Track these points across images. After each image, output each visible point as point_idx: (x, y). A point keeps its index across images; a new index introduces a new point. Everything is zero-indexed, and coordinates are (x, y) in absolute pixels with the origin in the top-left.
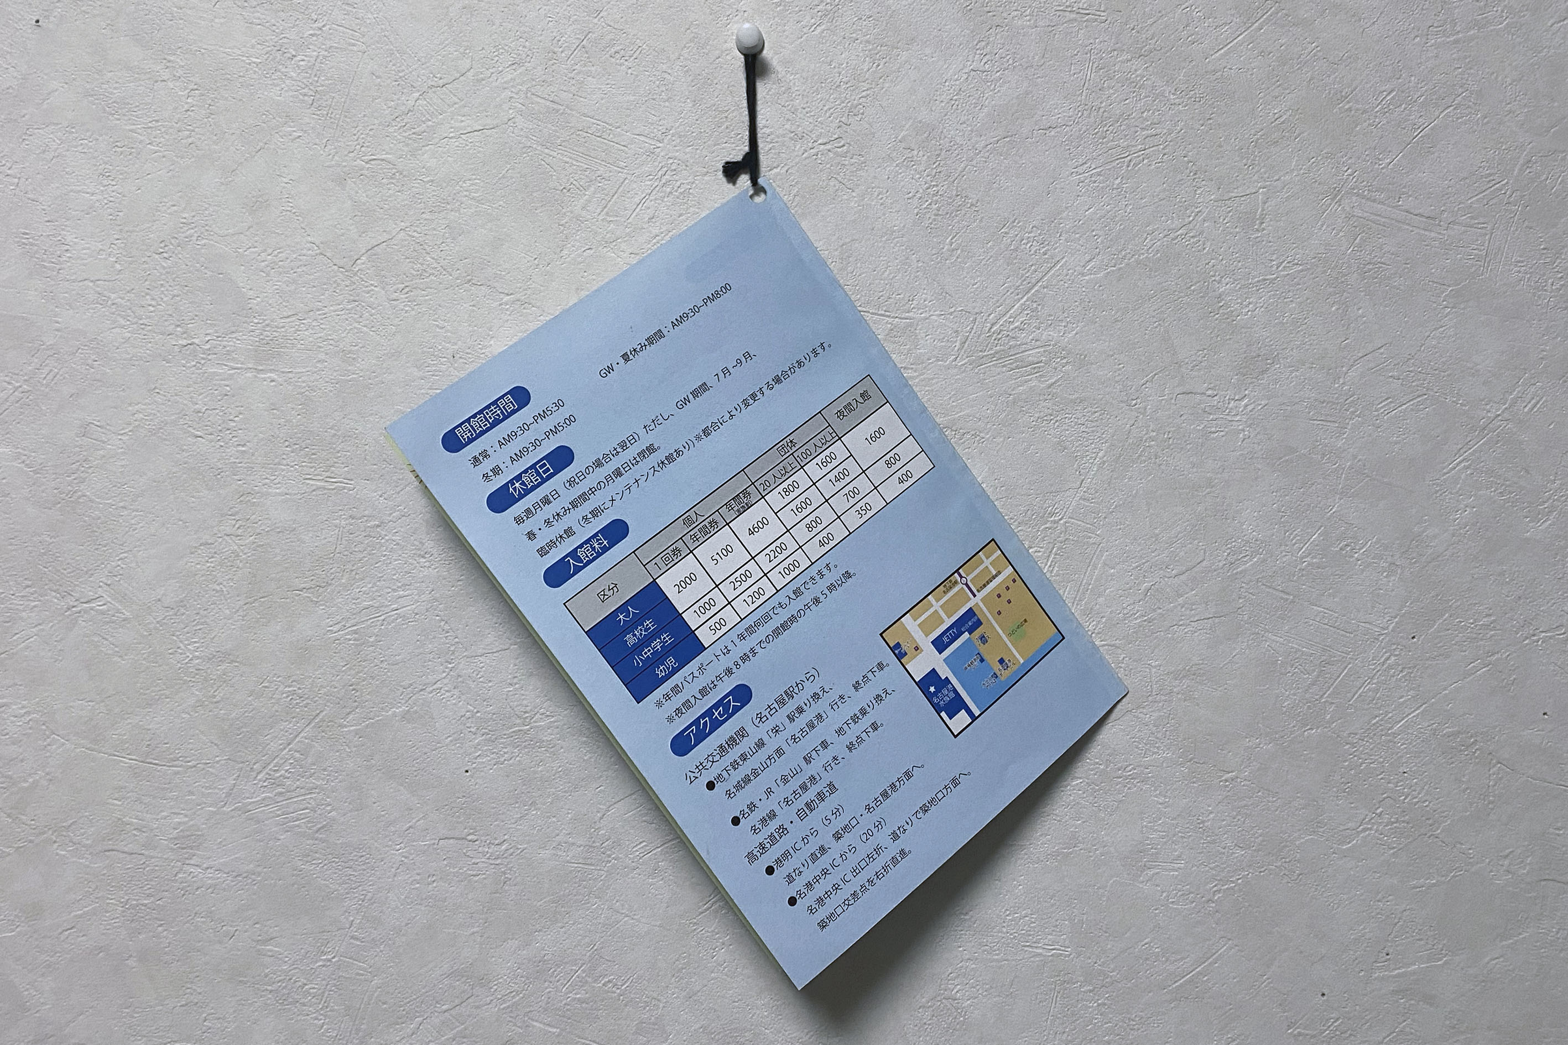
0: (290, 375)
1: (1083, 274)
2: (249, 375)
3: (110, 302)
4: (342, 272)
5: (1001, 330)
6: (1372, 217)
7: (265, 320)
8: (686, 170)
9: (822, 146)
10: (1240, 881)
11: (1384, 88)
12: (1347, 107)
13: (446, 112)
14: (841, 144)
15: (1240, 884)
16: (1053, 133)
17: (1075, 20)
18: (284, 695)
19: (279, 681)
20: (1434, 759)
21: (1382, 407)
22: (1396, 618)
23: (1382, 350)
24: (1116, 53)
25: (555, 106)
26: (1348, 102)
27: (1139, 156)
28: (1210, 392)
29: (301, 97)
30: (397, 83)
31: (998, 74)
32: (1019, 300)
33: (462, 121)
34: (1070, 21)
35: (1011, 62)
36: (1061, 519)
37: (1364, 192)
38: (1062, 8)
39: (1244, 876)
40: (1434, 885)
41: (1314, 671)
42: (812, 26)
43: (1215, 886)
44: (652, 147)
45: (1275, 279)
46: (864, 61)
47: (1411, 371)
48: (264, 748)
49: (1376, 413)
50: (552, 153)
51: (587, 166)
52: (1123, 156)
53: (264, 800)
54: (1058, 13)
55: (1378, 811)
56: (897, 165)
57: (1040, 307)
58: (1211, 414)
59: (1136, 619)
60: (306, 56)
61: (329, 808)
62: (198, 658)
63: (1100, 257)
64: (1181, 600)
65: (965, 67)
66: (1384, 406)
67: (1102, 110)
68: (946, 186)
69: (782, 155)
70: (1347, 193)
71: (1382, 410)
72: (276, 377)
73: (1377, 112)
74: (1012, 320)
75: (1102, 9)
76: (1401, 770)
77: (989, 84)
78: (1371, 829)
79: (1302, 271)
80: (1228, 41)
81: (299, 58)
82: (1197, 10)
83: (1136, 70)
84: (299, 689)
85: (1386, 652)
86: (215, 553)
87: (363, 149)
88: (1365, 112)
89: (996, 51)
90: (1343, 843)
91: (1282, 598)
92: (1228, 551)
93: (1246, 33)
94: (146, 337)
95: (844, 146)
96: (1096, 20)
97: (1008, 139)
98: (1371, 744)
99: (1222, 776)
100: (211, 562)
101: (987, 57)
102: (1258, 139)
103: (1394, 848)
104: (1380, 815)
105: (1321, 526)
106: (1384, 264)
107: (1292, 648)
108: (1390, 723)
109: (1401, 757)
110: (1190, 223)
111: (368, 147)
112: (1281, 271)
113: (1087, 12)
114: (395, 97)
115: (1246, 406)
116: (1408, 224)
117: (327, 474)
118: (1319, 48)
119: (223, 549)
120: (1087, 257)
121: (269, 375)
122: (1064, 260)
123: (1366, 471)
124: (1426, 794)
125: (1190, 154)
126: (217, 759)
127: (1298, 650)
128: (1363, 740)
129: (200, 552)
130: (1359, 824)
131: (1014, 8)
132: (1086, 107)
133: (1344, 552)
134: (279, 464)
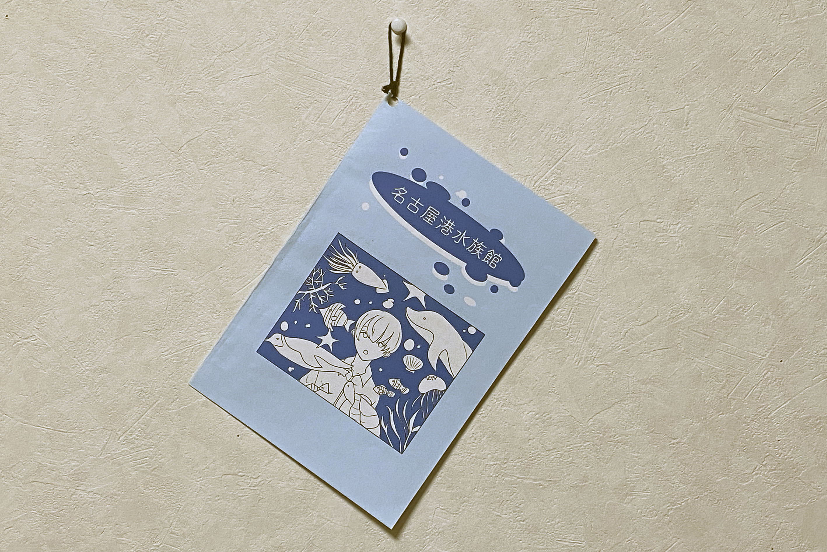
0: (143, 211)
1: (585, 154)
2: (121, 211)
3: (43, 171)
4: (172, 154)
5: (540, 185)
6: (751, 121)
7: (129, 181)
8: (363, 97)
9: (439, 84)
10: (683, 504)
11: (756, 49)
12: (734, 59)
13: (231, 66)
14: (449, 83)
15: (683, 505)
16: (568, 76)
17: (580, 13)
18: (136, 392)
19: (133, 384)
20: (796, 433)
21: (759, 229)
22: (770, 350)
23: (757, 197)
24: (603, 31)
25: (292, 63)
26: (735, 57)
27: (616, 89)
28: (659, 220)
29: (152, 58)
30: (204, 50)
31: (537, 43)
32: (551, 168)
33: (240, 71)
34: (578, 14)
35: (544, 37)
36: (575, 292)
37: (745, 107)
38: (572, 7)
39: (685, 500)
40: (798, 507)
41: (723, 380)
42: (433, 18)
43: (669, 506)
44: (345, 84)
45: (694, 156)
46: (463, 37)
47: (775, 208)
48: (124, 422)
49: (755, 232)
50: (289, 88)
51: (308, 95)
52: (607, 88)
53: (122, 452)
54: (571, 10)
55: (764, 463)
56: (481, 94)
57: (562, 173)
58: (659, 233)
59: (619, 349)
60: (154, 35)
61: (160, 457)
62: (88, 370)
63: (595, 144)
64: (645, 339)
65: (519, 39)
66: (760, 228)
67: (595, 63)
68: (508, 105)
69: (417, 88)
70: (736, 108)
71: (759, 230)
72: (136, 212)
73: (752, 62)
74: (546, 179)
75: (595, 7)
76: (777, 439)
77: (532, 49)
78: (760, 474)
79: (711, 151)
80: (666, 24)
81: (150, 36)
82: (649, 7)
83: (614, 41)
84: (145, 388)
85: (765, 370)
86: (99, 311)
87: (185, 86)
88: (745, 62)
89: (535, 31)
90: (744, 482)
91: (703, 338)
92: (671, 311)
93: (677, 19)
94: (63, 190)
95: (451, 83)
96: (591, 13)
97: (543, 79)
98: (758, 423)
99: (671, 442)
100: (97, 316)
101: (531, 34)
102: (684, 79)
103: (775, 485)
104: (765, 466)
105: (725, 296)
106: (758, 147)
107: (710, 367)
108: (769, 411)
109: (777, 431)
110: (646, 125)
111: (188, 85)
112: (699, 152)
113: (587, 9)
114: (203, 58)
115: (680, 228)
116: (772, 125)
117: (162, 266)
118: (718, 27)
119: (104, 308)
120: (588, 145)
121: (131, 211)
122: (575, 146)
123: (750, 265)
124: (793, 453)
125: (645, 87)
126: (97, 428)
127: (713, 368)
128: (753, 421)
129: (90, 310)
130: (753, 470)
131: (546, 7)
132: (586, 62)
133: (739, 311)
134: (136, 260)
